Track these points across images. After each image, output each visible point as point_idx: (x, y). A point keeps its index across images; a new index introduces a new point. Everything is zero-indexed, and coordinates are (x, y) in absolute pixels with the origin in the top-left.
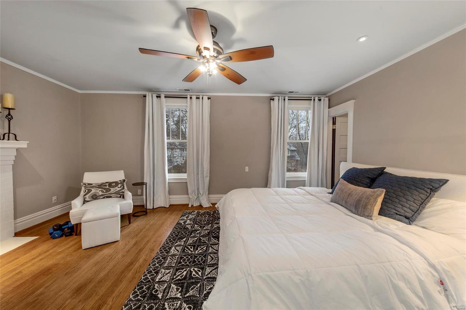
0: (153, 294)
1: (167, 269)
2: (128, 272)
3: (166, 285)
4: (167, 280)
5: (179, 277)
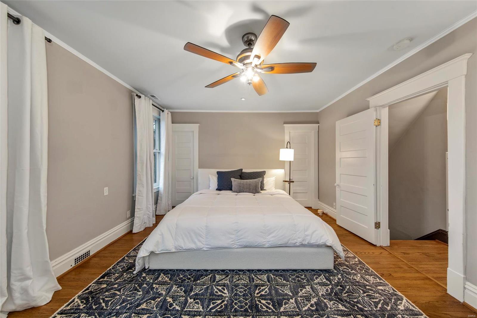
5: (270, 306)
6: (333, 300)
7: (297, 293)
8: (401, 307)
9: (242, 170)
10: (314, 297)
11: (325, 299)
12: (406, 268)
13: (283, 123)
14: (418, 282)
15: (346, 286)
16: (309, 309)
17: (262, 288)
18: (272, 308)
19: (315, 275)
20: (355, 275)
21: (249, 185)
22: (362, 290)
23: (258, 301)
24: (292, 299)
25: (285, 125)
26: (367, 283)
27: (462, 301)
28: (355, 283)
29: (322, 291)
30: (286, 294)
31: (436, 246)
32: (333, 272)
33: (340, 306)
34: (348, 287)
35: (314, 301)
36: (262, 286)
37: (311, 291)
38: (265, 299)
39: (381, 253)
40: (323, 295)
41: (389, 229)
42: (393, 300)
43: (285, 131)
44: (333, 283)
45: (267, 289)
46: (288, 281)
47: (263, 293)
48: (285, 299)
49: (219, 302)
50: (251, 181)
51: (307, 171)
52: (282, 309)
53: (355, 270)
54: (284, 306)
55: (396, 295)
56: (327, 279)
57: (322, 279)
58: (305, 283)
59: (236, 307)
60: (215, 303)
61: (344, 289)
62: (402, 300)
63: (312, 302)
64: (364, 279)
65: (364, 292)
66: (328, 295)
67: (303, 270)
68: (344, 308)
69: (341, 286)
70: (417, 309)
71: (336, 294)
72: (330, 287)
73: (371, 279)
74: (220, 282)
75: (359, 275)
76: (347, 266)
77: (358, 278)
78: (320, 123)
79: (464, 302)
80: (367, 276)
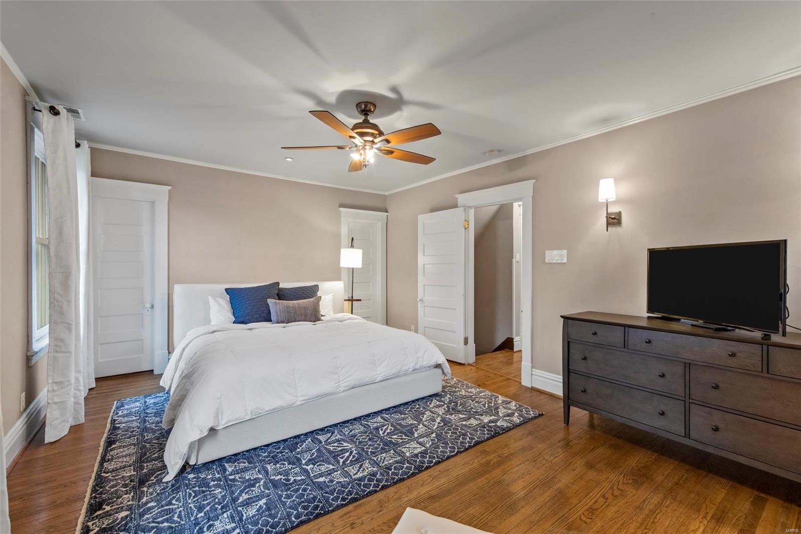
0: (438, 440)
1: (404, 453)
2: (442, 487)
3: (420, 440)
4: (415, 442)
5: (404, 437)
6: (453, 414)
7: (421, 419)
8: (500, 402)
9: (278, 284)
10: (437, 418)
11: (447, 415)
12: (493, 376)
13: (338, 207)
14: (504, 383)
15: (457, 401)
16: (438, 427)
17: (384, 428)
18: (407, 437)
19: (427, 402)
20: (460, 391)
21: (304, 308)
22: (471, 400)
23: (389, 438)
24: (419, 425)
25: (342, 209)
26: (472, 394)
27: (530, 387)
28: (463, 397)
29: (441, 411)
30: (412, 424)
31: (506, 354)
32: (441, 395)
33: (460, 415)
34: (459, 401)
35: (439, 420)
36: (384, 426)
37: (432, 414)
38: (394, 435)
39: (471, 369)
40: (443, 414)
41: (475, 343)
42: (493, 399)
43: (342, 219)
44: (446, 402)
45: (390, 427)
46: (405, 414)
47: (388, 431)
48: (413, 428)
49: (347, 454)
50: (305, 303)
51: (371, 283)
52: (416, 435)
53: (458, 388)
54: (416, 433)
55: (494, 395)
56: (439, 402)
57: (435, 402)
58: (422, 410)
59: (370, 450)
60: (343, 457)
61: (457, 404)
62: (498, 397)
63: (438, 421)
64: (468, 392)
65: (473, 401)
66: (448, 412)
67: (413, 401)
68: (464, 416)
69: (454, 402)
70: (508, 400)
71: (453, 409)
72: (446, 406)
73: (473, 390)
74: (329, 440)
75: (463, 391)
76: (450, 387)
77: (463, 393)
78: (388, 211)
79: (532, 387)
80: (469, 390)
